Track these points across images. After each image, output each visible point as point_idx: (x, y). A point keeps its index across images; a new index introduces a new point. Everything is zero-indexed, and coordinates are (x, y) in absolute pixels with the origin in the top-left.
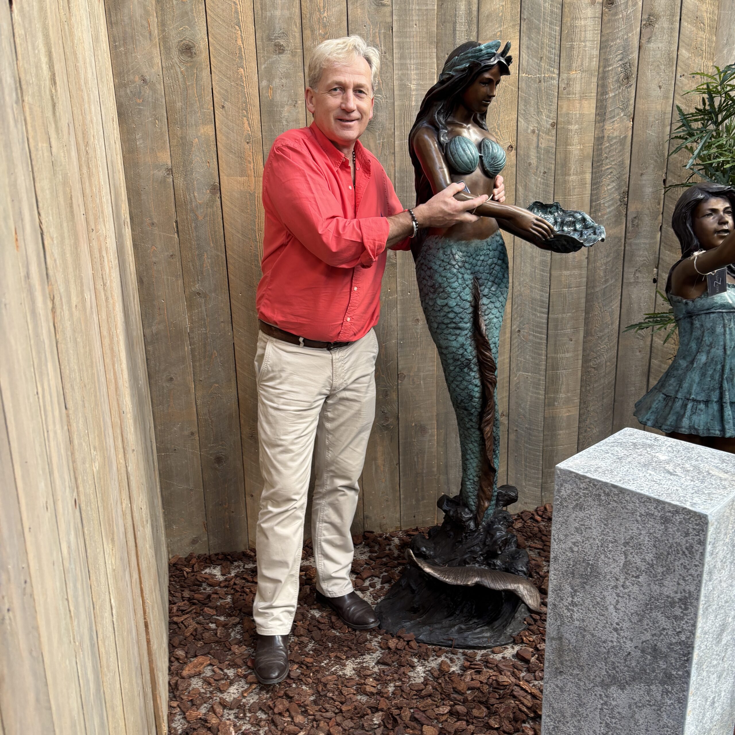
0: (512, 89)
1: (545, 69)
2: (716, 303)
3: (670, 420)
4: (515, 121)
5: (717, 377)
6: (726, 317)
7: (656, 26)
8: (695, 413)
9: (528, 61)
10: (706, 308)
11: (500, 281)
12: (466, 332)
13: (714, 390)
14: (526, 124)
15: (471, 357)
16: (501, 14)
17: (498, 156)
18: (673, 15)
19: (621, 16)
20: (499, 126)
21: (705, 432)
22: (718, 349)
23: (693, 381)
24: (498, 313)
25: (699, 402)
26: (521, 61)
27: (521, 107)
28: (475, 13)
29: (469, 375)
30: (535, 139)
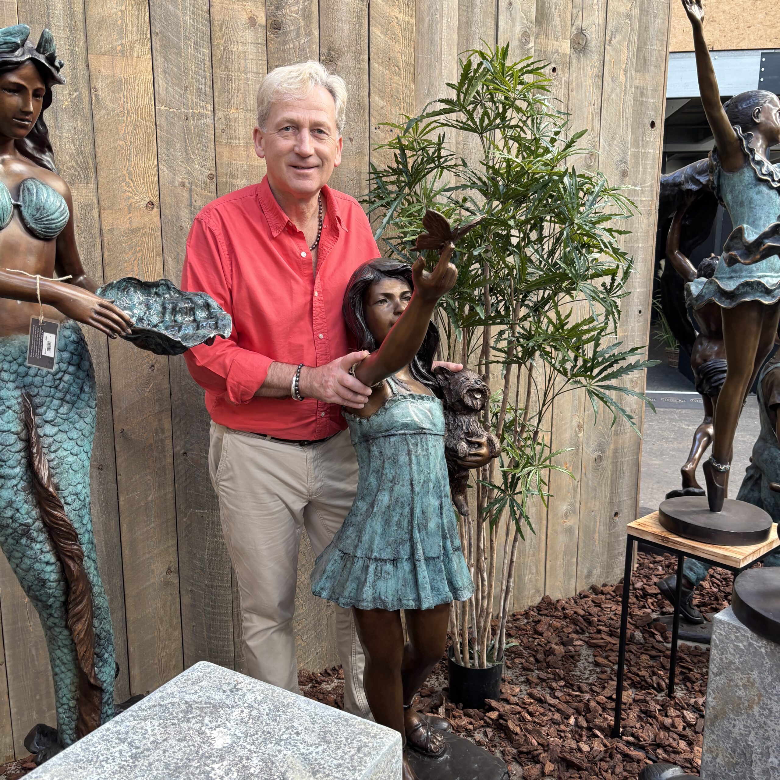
0: (147, 126)
1: (192, 103)
2: (397, 422)
3: (349, 590)
4: (156, 170)
5: (405, 523)
6: (411, 441)
7: (339, 63)
8: (379, 578)
9: (167, 90)
10: (384, 428)
11: (75, 398)
12: (15, 482)
13: (402, 542)
14: (171, 175)
15: (30, 521)
16: (119, 22)
17: (47, 206)
18: (359, 53)
19: (291, 46)
20: (130, 174)
21: (395, 603)
22: (403, 486)
23: (374, 532)
24: (76, 448)
25: (384, 561)
26: (156, 89)
27: (162, 150)
28: (80, 16)
29: (32, 549)
30: (186, 195)
